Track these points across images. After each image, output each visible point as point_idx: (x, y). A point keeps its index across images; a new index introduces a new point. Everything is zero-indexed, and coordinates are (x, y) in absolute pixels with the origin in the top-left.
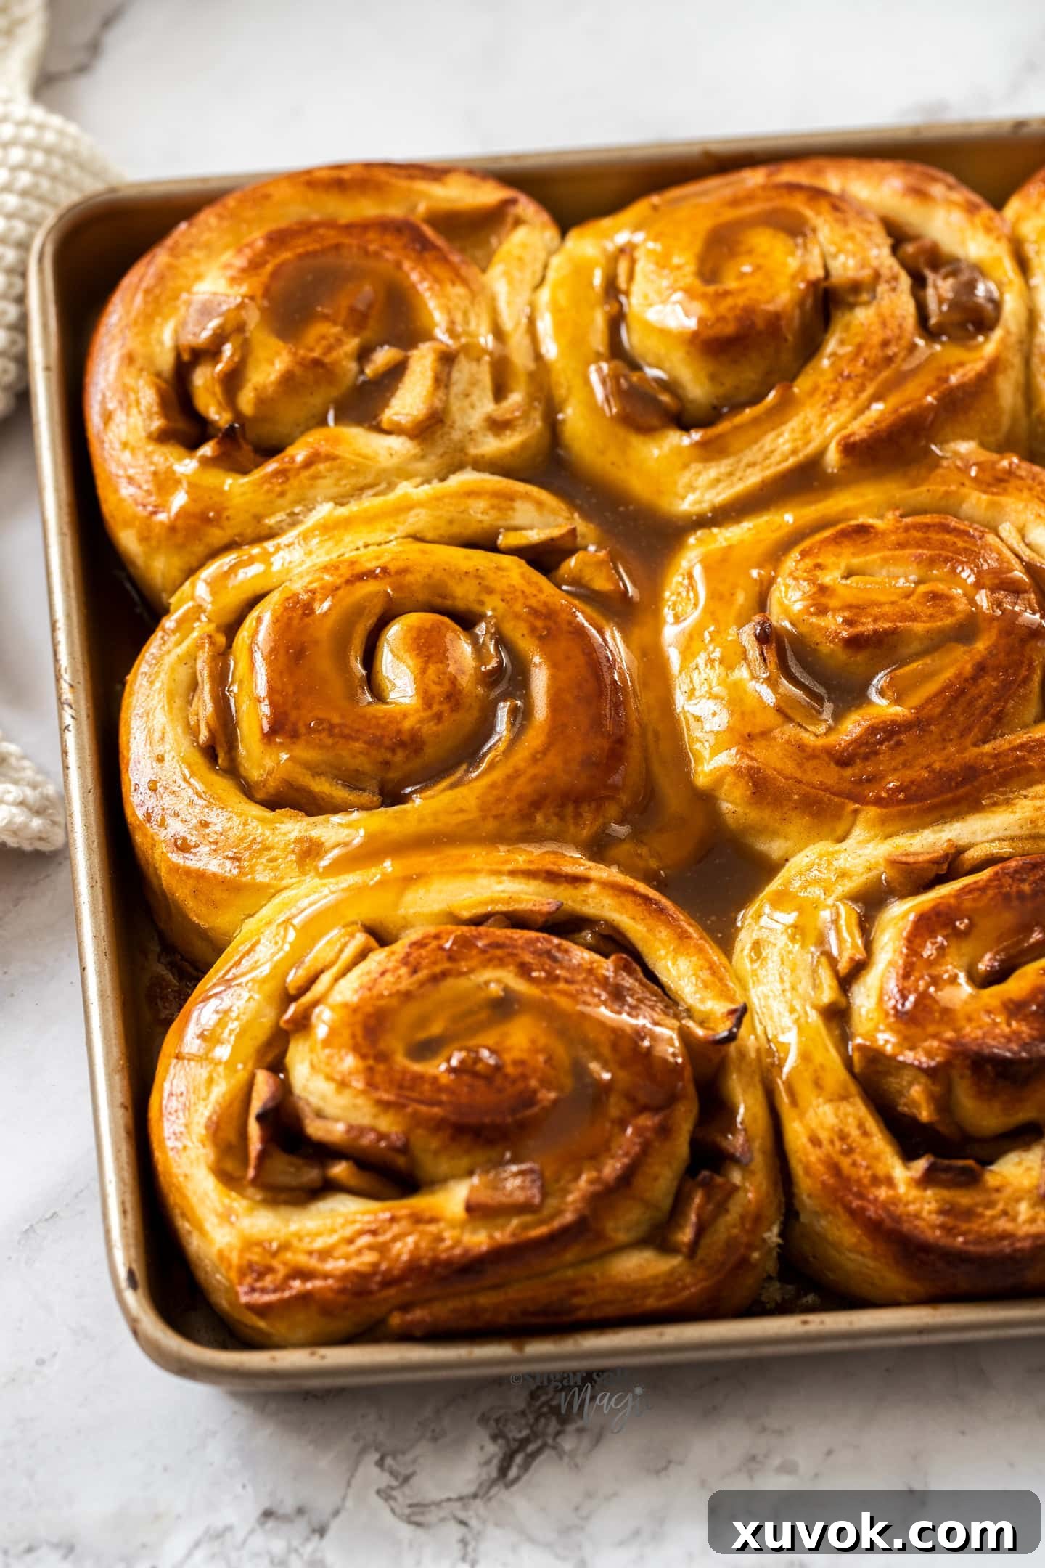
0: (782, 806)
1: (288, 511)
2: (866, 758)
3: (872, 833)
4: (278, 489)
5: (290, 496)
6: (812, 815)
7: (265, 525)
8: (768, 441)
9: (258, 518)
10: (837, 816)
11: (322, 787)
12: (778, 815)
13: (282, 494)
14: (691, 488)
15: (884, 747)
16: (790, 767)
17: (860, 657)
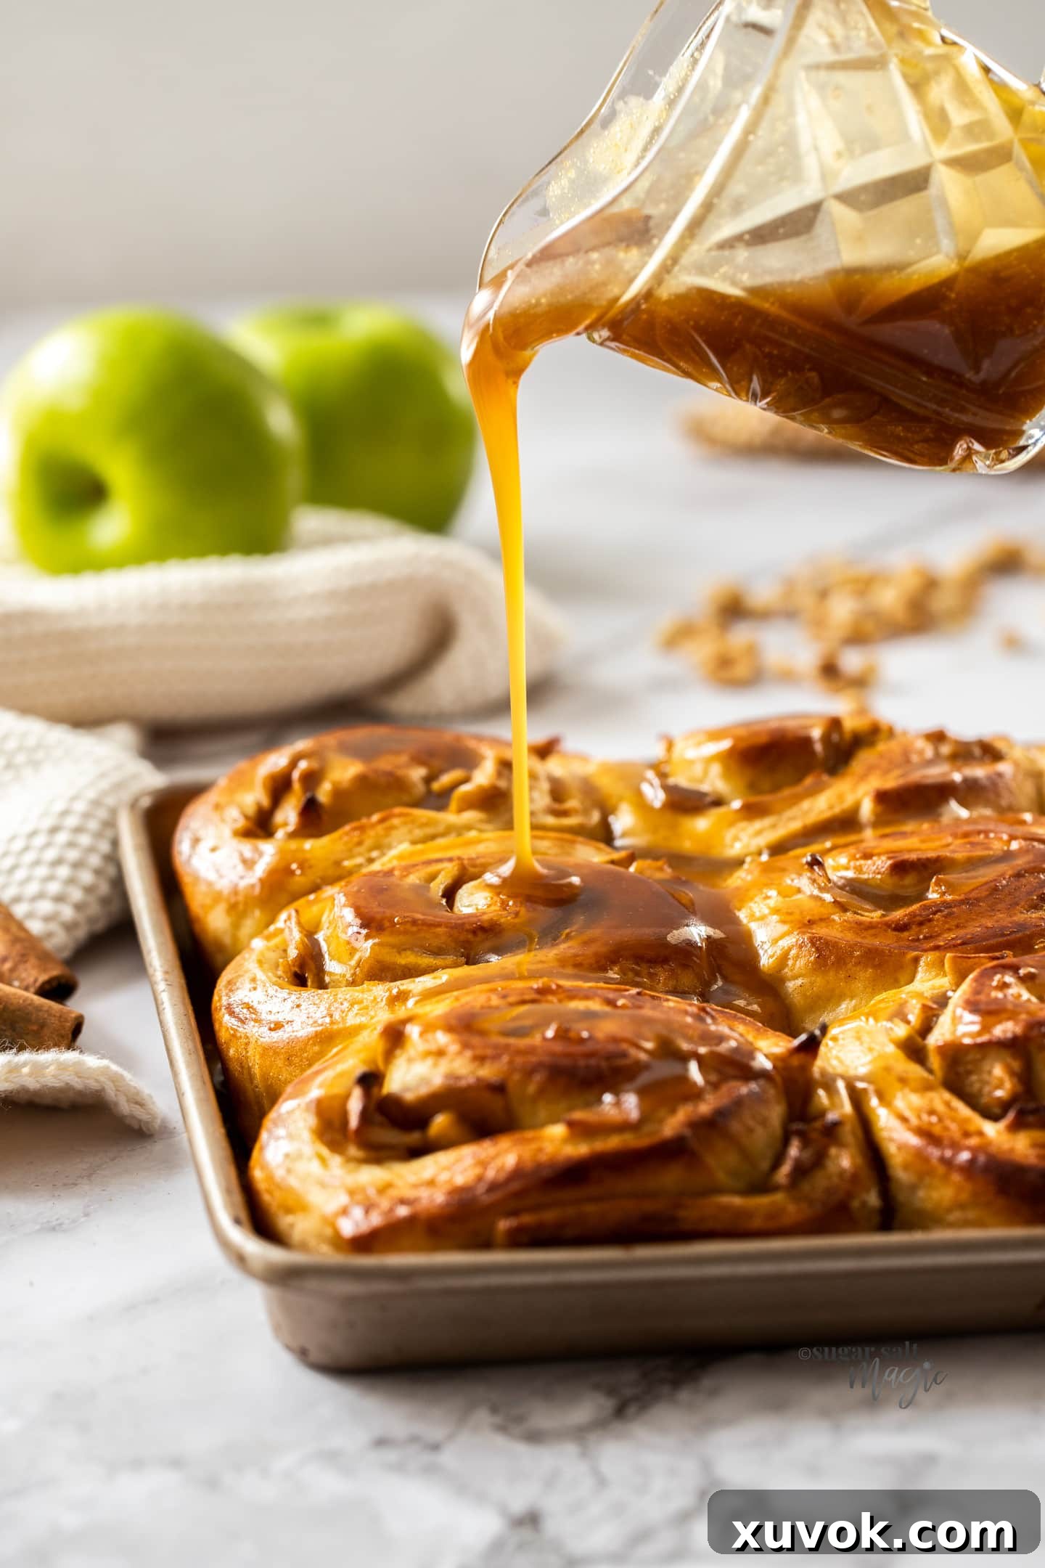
0: (845, 964)
1: (367, 855)
2: (921, 924)
3: (933, 973)
4: (356, 840)
5: (368, 842)
6: (874, 967)
7: (344, 867)
8: (806, 804)
9: (338, 863)
10: (899, 967)
11: (408, 959)
12: (842, 975)
13: (360, 843)
14: (736, 838)
15: (937, 916)
16: (850, 937)
17: (909, 880)
